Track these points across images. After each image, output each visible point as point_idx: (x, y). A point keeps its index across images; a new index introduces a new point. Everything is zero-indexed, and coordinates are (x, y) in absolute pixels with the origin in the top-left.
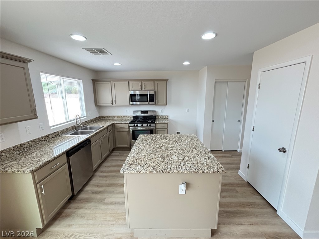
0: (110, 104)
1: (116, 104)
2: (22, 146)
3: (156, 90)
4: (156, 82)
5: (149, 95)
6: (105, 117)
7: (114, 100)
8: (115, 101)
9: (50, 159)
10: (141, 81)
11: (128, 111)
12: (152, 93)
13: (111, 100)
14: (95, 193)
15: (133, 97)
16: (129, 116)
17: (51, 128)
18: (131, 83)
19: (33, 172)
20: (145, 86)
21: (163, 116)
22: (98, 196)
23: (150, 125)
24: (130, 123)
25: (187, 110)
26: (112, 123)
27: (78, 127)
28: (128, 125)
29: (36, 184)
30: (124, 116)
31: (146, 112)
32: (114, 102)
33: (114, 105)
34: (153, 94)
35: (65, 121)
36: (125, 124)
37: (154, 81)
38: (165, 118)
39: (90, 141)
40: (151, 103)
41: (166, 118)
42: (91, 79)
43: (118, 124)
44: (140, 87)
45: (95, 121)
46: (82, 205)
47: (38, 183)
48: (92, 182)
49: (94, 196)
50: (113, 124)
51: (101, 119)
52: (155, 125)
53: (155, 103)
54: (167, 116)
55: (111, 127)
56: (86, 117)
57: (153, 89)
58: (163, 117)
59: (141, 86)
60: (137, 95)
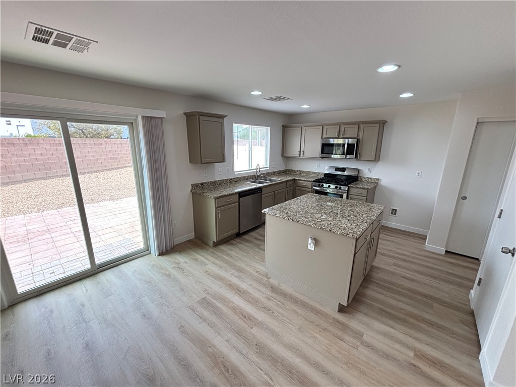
0: (297, 155)
1: (304, 156)
2: (215, 182)
3: (360, 137)
4: (362, 126)
5: (348, 144)
6: (291, 171)
7: (302, 150)
8: (304, 152)
9: (226, 194)
10: (340, 125)
11: (319, 166)
12: (354, 142)
13: (299, 150)
14: (256, 239)
15: (324, 147)
16: (319, 173)
17: (236, 173)
18: (325, 127)
19: (216, 198)
20: (344, 131)
21: (371, 178)
22: (257, 242)
23: (340, 188)
24: (314, 181)
25: (417, 174)
26: (293, 178)
27: (258, 176)
28: (311, 183)
29: (216, 208)
30: (313, 172)
31: (343, 170)
32: (302, 153)
33: (301, 157)
34: (354, 144)
35: (248, 169)
36: (308, 181)
37: (358, 124)
38: (373, 181)
39: (262, 190)
40: (348, 157)
41: (376, 182)
42: (281, 125)
43: (301, 180)
44: (337, 133)
45: (278, 173)
46: (243, 242)
47: (217, 208)
48: (257, 231)
49: (254, 240)
50: (295, 179)
51: (286, 172)
52: (348, 189)
53: (356, 157)
54: (378, 179)
55: (291, 183)
56: (268, 168)
57: (356, 136)
58: (370, 180)
59: (339, 132)
60: (335, 145)
